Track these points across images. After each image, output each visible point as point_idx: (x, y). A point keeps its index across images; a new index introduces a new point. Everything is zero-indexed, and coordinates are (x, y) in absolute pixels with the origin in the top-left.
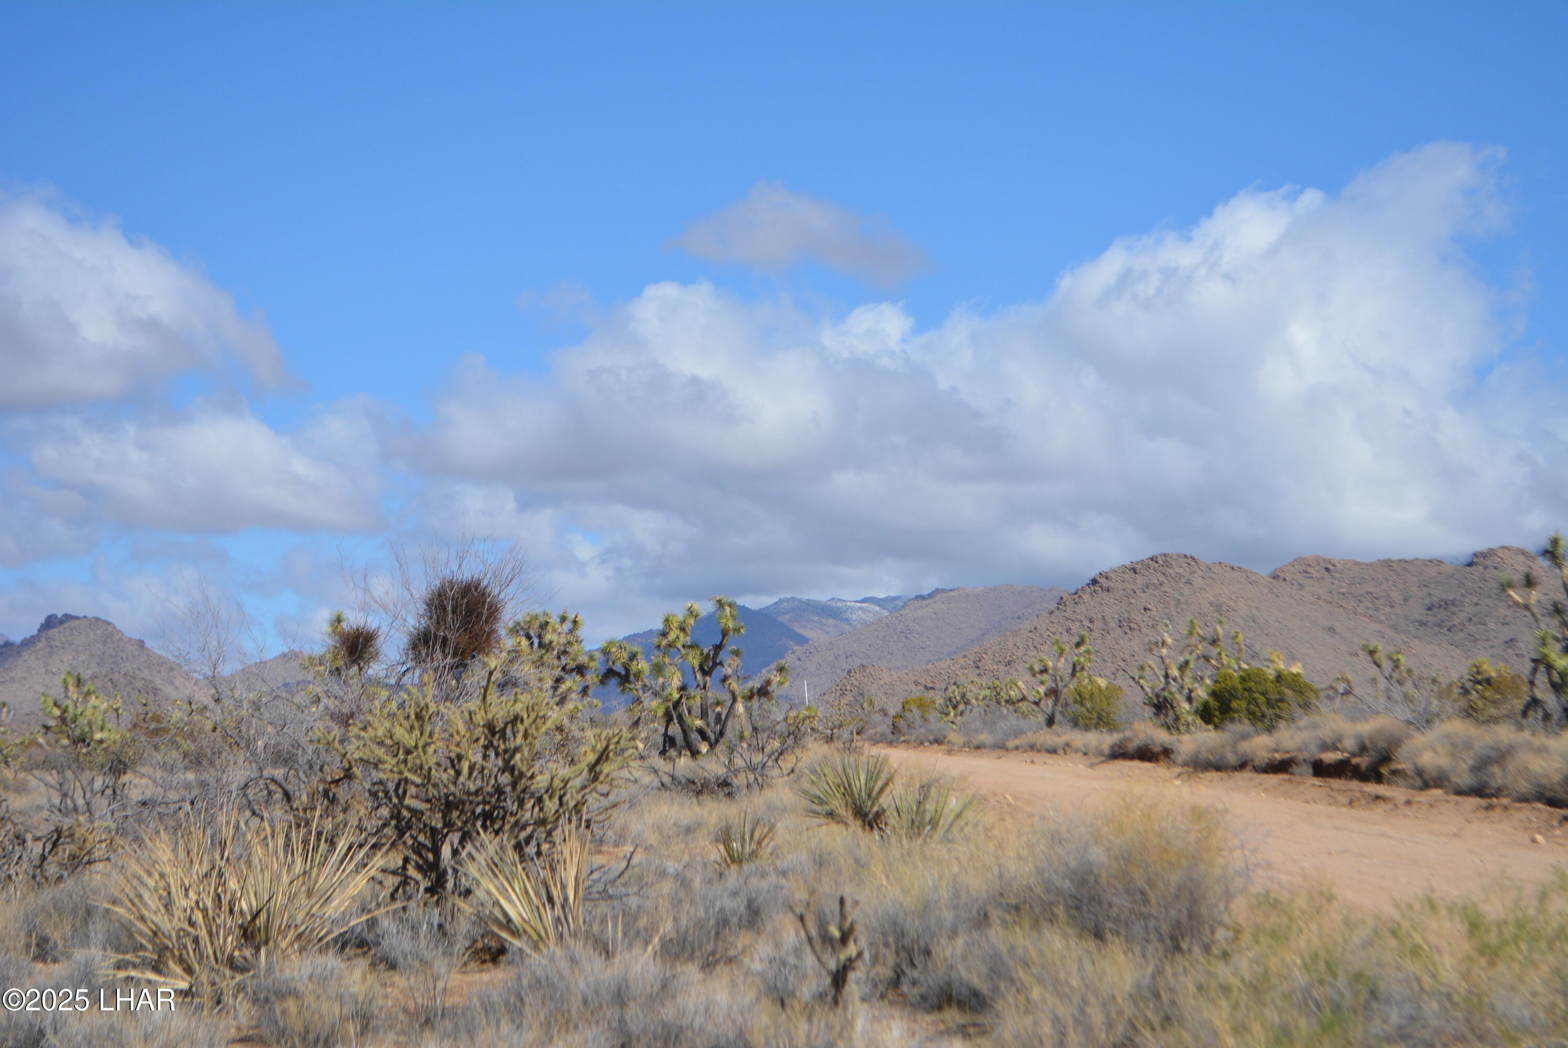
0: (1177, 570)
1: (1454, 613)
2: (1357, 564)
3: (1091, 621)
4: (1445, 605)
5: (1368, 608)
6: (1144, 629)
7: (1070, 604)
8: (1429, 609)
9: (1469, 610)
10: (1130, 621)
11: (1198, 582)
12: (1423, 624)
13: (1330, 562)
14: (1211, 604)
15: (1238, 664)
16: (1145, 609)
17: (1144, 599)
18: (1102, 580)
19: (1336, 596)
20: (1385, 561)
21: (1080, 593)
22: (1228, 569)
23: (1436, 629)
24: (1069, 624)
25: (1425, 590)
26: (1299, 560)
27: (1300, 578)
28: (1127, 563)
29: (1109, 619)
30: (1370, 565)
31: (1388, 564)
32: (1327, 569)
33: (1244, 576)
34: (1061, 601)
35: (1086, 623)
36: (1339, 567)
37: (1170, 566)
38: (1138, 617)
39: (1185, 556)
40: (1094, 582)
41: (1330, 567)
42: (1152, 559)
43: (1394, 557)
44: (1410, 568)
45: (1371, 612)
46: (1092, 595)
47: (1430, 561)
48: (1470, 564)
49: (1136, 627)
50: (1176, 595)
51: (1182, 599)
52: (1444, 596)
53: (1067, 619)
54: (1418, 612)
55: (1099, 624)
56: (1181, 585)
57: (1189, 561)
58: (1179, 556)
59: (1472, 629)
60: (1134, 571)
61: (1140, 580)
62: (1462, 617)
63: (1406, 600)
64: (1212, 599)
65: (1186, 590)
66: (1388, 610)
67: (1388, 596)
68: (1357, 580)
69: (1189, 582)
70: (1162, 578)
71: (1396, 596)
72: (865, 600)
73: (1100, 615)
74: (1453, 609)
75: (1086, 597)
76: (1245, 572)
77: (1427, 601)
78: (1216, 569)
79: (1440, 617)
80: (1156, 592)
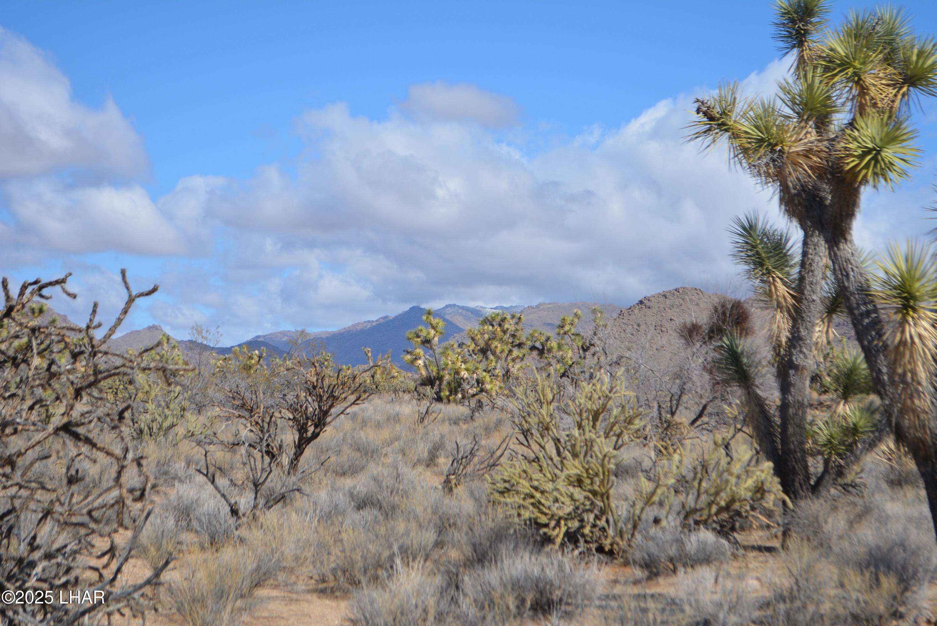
0: (691, 297)
3: (639, 325)
6: (670, 331)
7: (626, 315)
10: (661, 326)
11: (703, 305)
16: (671, 320)
17: (671, 313)
18: (646, 302)
21: (632, 309)
24: (625, 327)
28: (661, 292)
29: (649, 323)
34: (621, 313)
35: (636, 327)
37: (686, 294)
38: (666, 324)
39: (696, 289)
40: (641, 302)
42: (676, 290)
46: (639, 310)
49: (665, 330)
50: (690, 312)
53: (624, 324)
55: (643, 327)
56: (693, 306)
57: (698, 292)
58: (692, 289)
60: (665, 296)
61: (668, 302)
65: (696, 309)
69: (697, 304)
70: (681, 301)
72: (497, 308)
73: (644, 322)
75: (636, 311)
78: (714, 297)
80: (677, 310)
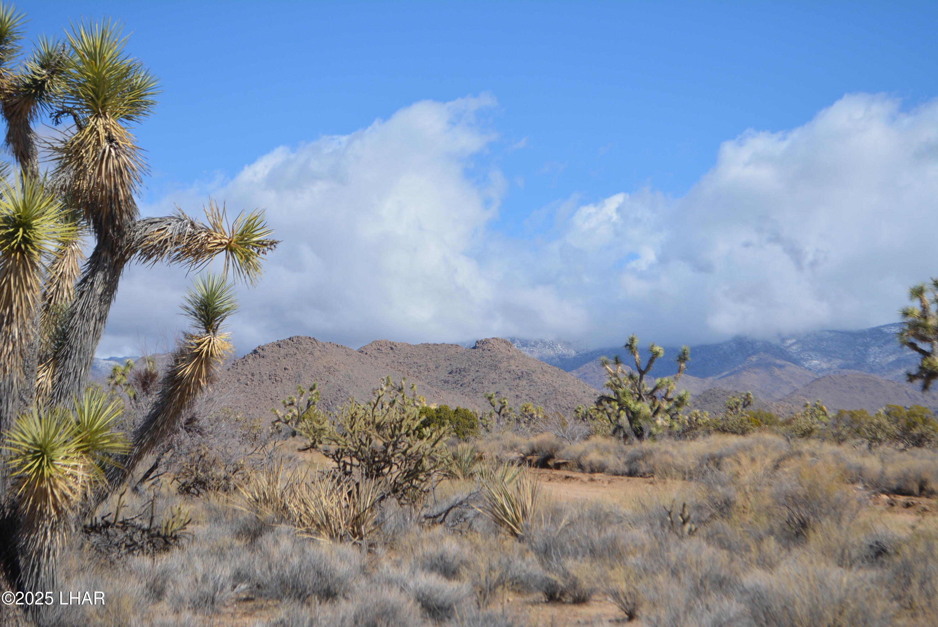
0: (305, 346)
1: (464, 376)
2: (409, 345)
3: (253, 375)
4: (460, 371)
5: (415, 372)
6: (284, 381)
7: (240, 364)
8: (450, 373)
9: (473, 374)
10: (275, 375)
11: (317, 353)
12: (446, 382)
13: (393, 344)
14: (325, 367)
15: (414, 403)
16: (285, 369)
17: (285, 363)
18: (260, 351)
19: (396, 364)
20: (425, 344)
21: (246, 358)
22: (335, 346)
23: (454, 385)
24: (239, 376)
25: (449, 363)
26: (375, 342)
27: (375, 353)
28: (275, 341)
29: (263, 374)
30: (417, 346)
31: (427, 346)
32: (392, 348)
33: (344, 350)
34: (235, 363)
35: (250, 376)
36: (399, 347)
37: (300, 343)
38: (280, 373)
39: (310, 338)
40: (255, 352)
41: (393, 347)
42: (290, 339)
43: (431, 342)
44: (440, 349)
45: (417, 374)
46: (253, 359)
47: (452, 345)
48: (475, 348)
49: (279, 379)
50: (304, 361)
51: (307, 364)
52: (459, 366)
53: (238, 373)
54: (444, 375)
55: (257, 377)
56: (307, 355)
57: (312, 341)
58: (306, 338)
59: (474, 385)
60: (279, 346)
61: (283, 351)
62: (469, 378)
63: (437, 367)
64: (325, 364)
65: (310, 358)
66: (426, 373)
67: (427, 365)
68: (409, 355)
69: (311, 353)
70: (295, 351)
71: (432, 366)
72: (111, 359)
73: (258, 372)
74: (464, 373)
75: (250, 361)
76: (345, 348)
77: (449, 369)
78: (328, 346)
79: (456, 378)
80: (292, 359)
